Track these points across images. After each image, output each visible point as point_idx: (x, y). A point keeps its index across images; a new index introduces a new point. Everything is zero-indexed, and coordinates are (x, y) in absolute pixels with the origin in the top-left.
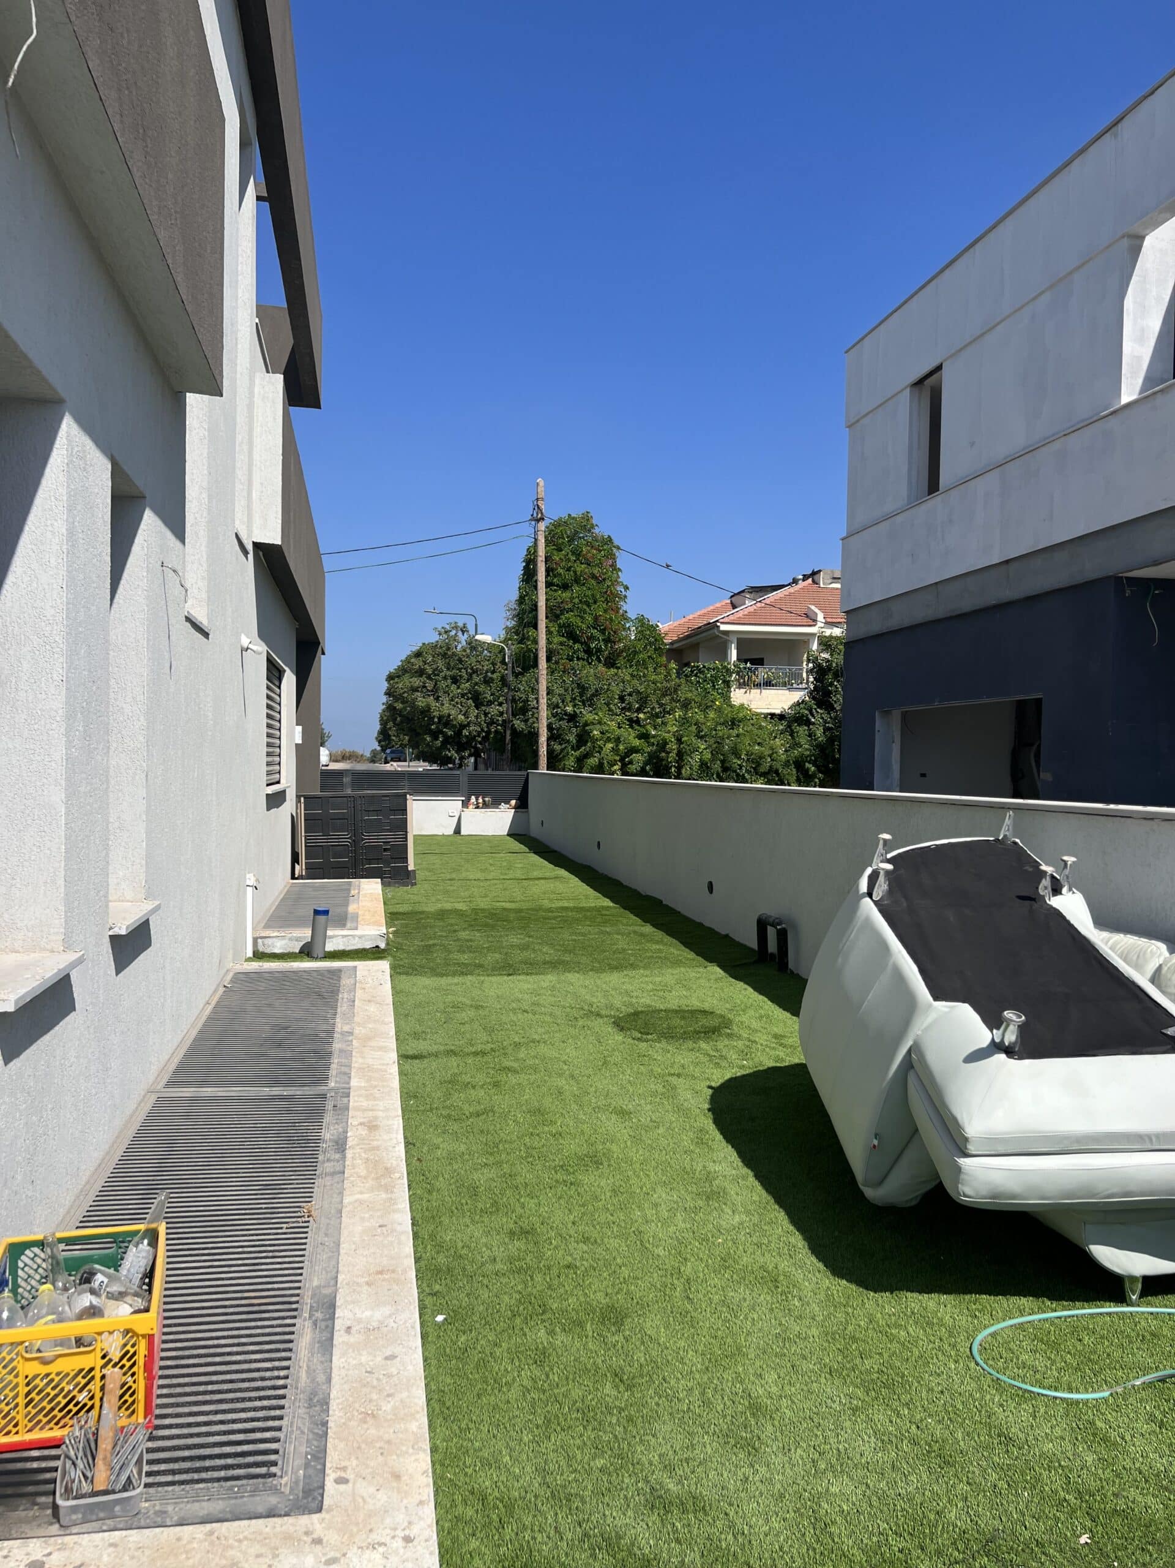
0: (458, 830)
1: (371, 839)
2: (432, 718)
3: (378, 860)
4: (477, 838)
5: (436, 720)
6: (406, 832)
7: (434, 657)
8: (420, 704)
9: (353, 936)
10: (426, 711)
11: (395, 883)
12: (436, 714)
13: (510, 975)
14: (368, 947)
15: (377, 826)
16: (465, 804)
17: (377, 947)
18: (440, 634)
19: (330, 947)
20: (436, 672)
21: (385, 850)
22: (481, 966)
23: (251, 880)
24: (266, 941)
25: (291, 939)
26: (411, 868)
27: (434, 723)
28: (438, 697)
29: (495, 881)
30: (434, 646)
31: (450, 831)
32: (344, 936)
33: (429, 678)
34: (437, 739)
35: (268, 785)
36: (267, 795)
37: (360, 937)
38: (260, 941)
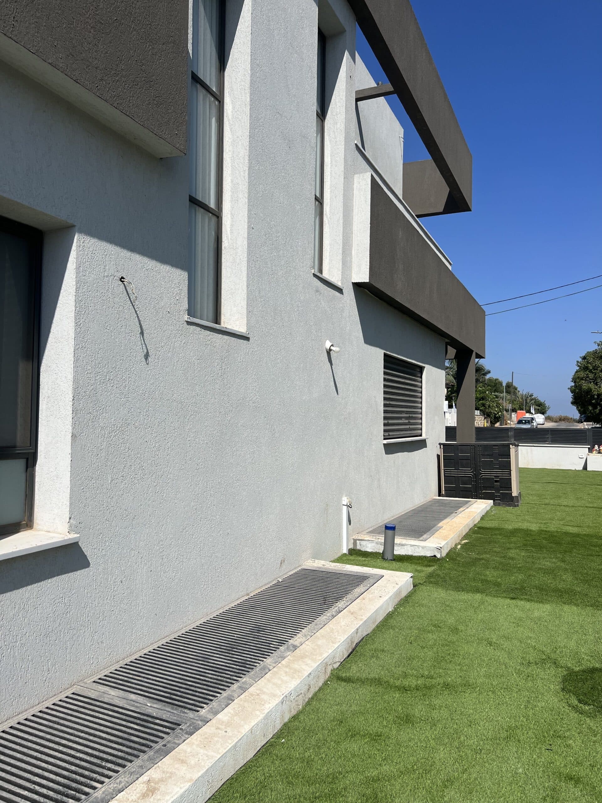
0: (585, 467)
1: (485, 473)
2: (592, 396)
3: (491, 488)
4: (597, 473)
5: (596, 397)
6: (510, 470)
7: (594, 359)
8: (585, 387)
9: (418, 546)
10: (589, 391)
11: (503, 504)
12: (596, 393)
13: (513, 599)
14: (429, 555)
15: (489, 465)
16: (591, 450)
17: (435, 556)
18: (598, 345)
19: (398, 551)
20: (595, 368)
21: (496, 481)
22: (498, 585)
23: (345, 501)
24: (362, 542)
25: (377, 543)
26: (515, 494)
27: (594, 399)
28: (597, 383)
29: (579, 508)
30: (595, 352)
31: (581, 468)
32: (412, 546)
33: (591, 371)
34: (596, 408)
35: (384, 439)
36: (384, 444)
37: (423, 547)
38: (358, 541)
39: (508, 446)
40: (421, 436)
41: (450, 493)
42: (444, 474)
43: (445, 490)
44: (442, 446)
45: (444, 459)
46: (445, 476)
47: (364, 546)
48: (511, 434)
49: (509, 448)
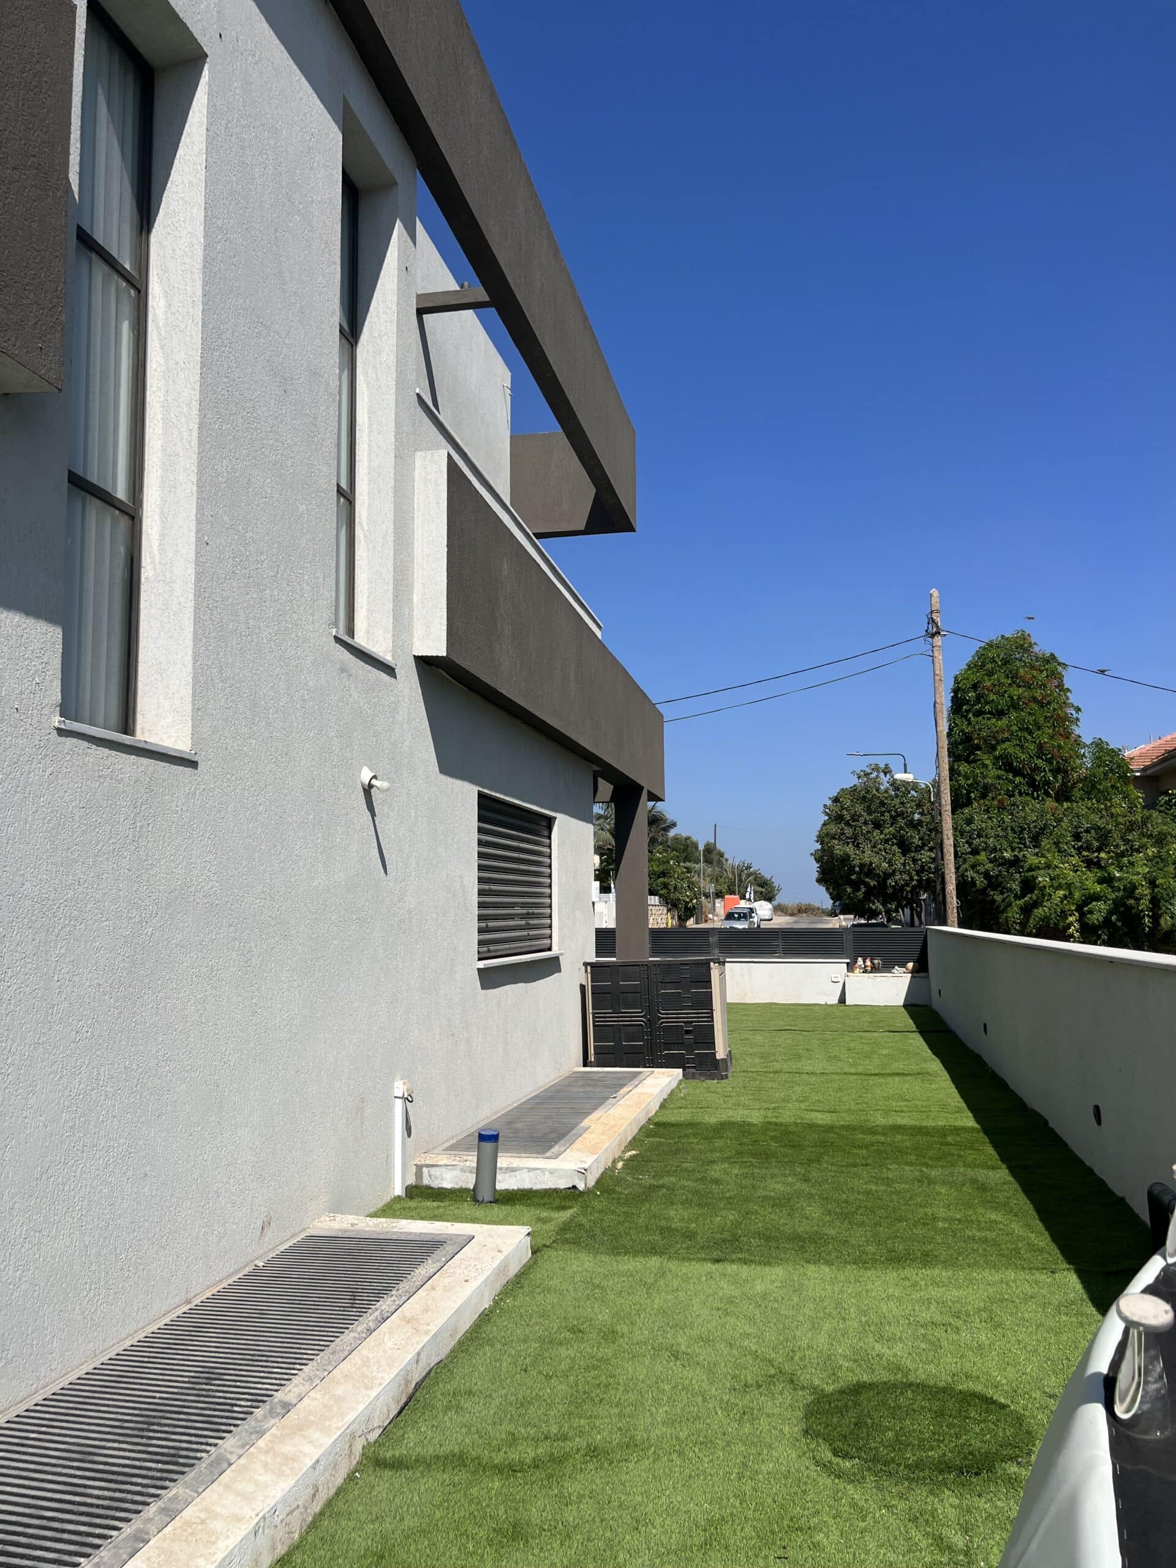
0: (842, 1000)
1: (668, 1017)
2: (852, 868)
3: (679, 1045)
4: (862, 1009)
5: (857, 869)
6: (712, 1010)
7: (852, 801)
8: (838, 852)
9: (542, 1170)
10: (845, 859)
11: (701, 1075)
12: (857, 862)
13: (718, 1261)
14: (562, 1187)
15: (674, 1002)
16: (851, 967)
17: (574, 1187)
18: (859, 777)
19: (504, 1183)
20: (855, 817)
21: (687, 1032)
22: (690, 1235)
23: (399, 1088)
24: (433, 1171)
25: (463, 1170)
26: (720, 1055)
27: (855, 873)
28: (858, 844)
29: (834, 1076)
30: (854, 789)
31: (834, 1000)
32: (530, 1170)
33: (847, 824)
34: (858, 890)
35: (480, 959)
36: (479, 969)
37: (552, 1172)
38: (425, 1170)
39: (707, 964)
40: (550, 949)
41: (604, 1060)
42: (594, 1022)
43: (595, 1053)
44: (589, 968)
45: (592, 993)
46: (594, 1026)
47: (436, 1178)
48: (713, 940)
49: (709, 969)
